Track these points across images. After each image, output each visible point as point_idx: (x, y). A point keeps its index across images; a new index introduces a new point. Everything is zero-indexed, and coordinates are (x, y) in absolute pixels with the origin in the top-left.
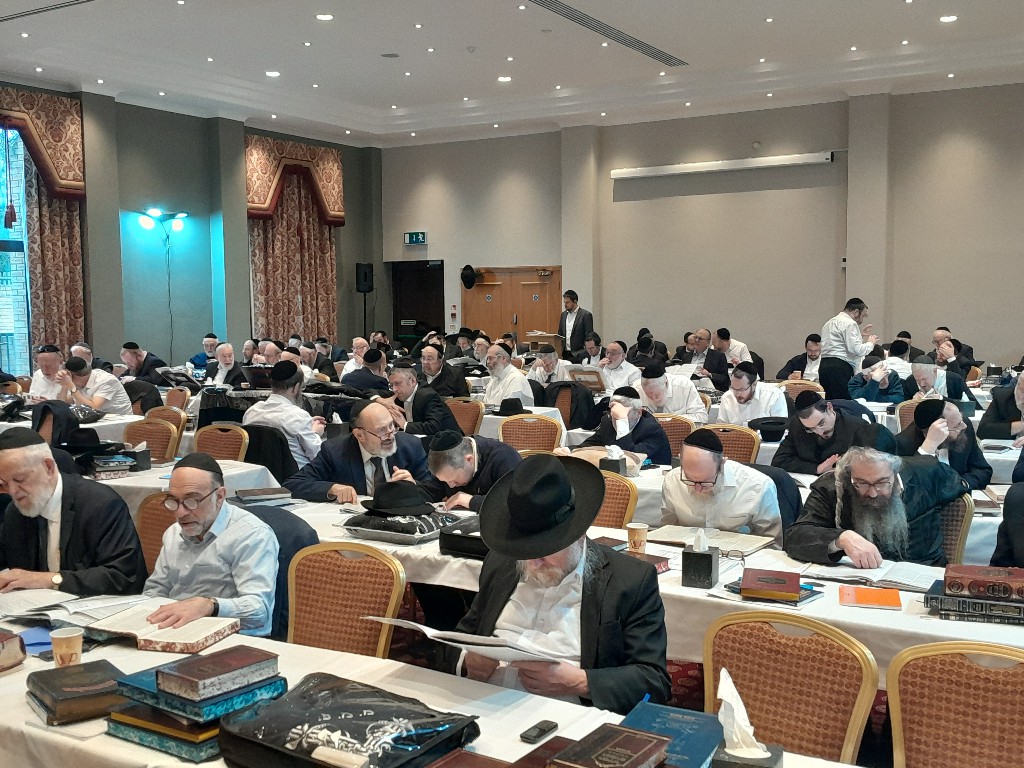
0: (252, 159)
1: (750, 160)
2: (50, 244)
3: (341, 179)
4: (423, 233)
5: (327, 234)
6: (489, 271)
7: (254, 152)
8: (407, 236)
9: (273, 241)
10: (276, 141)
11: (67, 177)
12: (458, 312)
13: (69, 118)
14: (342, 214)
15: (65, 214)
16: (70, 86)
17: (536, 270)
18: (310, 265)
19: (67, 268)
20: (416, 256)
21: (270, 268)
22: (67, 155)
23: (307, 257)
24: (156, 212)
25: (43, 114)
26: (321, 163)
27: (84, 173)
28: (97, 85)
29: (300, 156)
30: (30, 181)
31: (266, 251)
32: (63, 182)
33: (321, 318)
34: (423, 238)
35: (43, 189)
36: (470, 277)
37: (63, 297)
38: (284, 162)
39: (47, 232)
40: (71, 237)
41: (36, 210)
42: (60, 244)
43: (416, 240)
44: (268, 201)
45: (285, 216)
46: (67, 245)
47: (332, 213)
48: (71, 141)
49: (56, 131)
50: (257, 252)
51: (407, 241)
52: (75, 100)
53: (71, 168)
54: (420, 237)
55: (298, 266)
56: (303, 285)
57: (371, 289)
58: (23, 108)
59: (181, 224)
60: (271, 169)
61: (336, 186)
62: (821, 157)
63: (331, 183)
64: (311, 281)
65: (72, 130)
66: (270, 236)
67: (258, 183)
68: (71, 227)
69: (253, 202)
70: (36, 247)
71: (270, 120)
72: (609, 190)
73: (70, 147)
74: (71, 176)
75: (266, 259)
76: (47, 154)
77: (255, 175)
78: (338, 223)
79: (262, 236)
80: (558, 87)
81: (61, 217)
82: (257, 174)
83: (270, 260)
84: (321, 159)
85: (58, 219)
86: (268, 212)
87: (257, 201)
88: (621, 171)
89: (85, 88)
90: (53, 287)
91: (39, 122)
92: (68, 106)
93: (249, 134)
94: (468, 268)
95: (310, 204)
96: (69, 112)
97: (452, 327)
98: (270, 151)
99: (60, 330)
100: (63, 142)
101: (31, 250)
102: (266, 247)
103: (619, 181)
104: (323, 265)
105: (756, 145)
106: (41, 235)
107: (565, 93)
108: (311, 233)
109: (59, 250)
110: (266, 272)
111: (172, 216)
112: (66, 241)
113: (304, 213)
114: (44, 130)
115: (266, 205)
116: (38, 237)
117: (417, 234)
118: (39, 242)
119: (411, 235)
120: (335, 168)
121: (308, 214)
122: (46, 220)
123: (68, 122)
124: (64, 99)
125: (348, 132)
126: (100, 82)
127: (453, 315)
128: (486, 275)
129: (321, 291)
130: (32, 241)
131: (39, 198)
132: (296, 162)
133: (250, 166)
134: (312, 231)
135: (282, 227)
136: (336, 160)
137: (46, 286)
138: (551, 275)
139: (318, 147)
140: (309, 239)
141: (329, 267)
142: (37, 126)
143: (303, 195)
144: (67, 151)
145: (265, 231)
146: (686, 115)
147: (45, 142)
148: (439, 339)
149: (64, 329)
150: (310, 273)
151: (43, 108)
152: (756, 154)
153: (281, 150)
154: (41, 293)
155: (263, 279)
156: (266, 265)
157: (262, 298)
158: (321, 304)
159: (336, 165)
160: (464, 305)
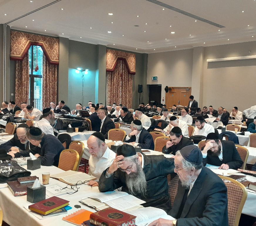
0: (108, 55)
2: (48, 76)
3: (135, 62)
4: (157, 77)
5: (130, 77)
6: (173, 88)
7: (109, 54)
8: (153, 78)
9: (114, 78)
10: (115, 51)
11: (54, 59)
12: (165, 99)
13: (55, 44)
14: (135, 71)
15: (53, 68)
16: (56, 35)
17: (185, 88)
18: (124, 84)
19: (53, 83)
20: (155, 83)
21: (112, 85)
22: (54, 53)
23: (123, 82)
24: (79, 69)
25: (48, 43)
26: (129, 57)
27: (59, 58)
28: (62, 35)
29: (123, 55)
30: (44, 59)
31: (111, 81)
32: (53, 60)
33: (127, 99)
34: (157, 78)
35: (47, 62)
36: (167, 89)
37: (51, 90)
38: (118, 57)
39: (47, 73)
40: (54, 75)
41: (45, 67)
42: (51, 76)
43: (155, 79)
45: (118, 71)
46: (53, 77)
47: (132, 71)
48: (55, 49)
49: (51, 47)
50: (109, 80)
51: (153, 79)
52: (58, 39)
53: (55, 56)
55: (121, 85)
56: (122, 90)
57: (142, 92)
58: (42, 41)
59: (87, 72)
60: (114, 58)
61: (133, 64)
63: (132, 63)
64: (124, 89)
65: (56, 46)
66: (113, 76)
67: (110, 62)
68: (55, 72)
69: (108, 67)
70: (44, 77)
71: (113, 45)
72: (206, 65)
73: (55, 51)
74: (55, 59)
75: (111, 82)
76: (48, 53)
77: (109, 60)
78: (134, 74)
79: (110, 76)
80: (190, 35)
81: (52, 69)
82: (110, 60)
83: (113, 83)
84: (129, 56)
85: (51, 70)
86: (112, 70)
87: (109, 67)
88: (210, 60)
89: (60, 36)
90: (48, 87)
91: (47, 45)
92: (55, 40)
93: (108, 49)
94: (167, 87)
95: (126, 68)
96: (55, 42)
98: (114, 54)
99: (50, 98)
100: (53, 50)
101: (43, 77)
102: (112, 79)
103: (209, 63)
104: (128, 85)
105: (249, 52)
106: (46, 74)
107: (192, 37)
108: (125, 76)
109: (51, 78)
110: (111, 86)
111: (84, 70)
112: (53, 76)
113: (123, 71)
114: (48, 46)
115: (112, 68)
116: (45, 74)
117: (155, 77)
118: (45, 75)
119: (154, 77)
120: (133, 59)
121: (125, 71)
122: (48, 70)
123: (55, 45)
124: (54, 39)
125: (137, 49)
126: (63, 34)
127: (163, 100)
128: (172, 89)
129: (127, 92)
130: (44, 75)
131: (46, 64)
132: (122, 57)
133: (108, 58)
134: (125, 75)
135: (116, 74)
136: (134, 56)
137: (46, 87)
138: (189, 89)
139: (128, 53)
140: (124, 78)
141: (130, 85)
142: (46, 45)
143: (123, 66)
144: (54, 52)
145: (112, 75)
146: (228, 43)
147: (48, 50)
148: (150, 106)
149: (51, 98)
150: (124, 87)
151: (48, 41)
152: (249, 55)
153: (117, 53)
154: (45, 89)
155: (110, 88)
156: (111, 84)
157: (109, 93)
158: (127, 95)
159: (134, 58)
160: (166, 97)
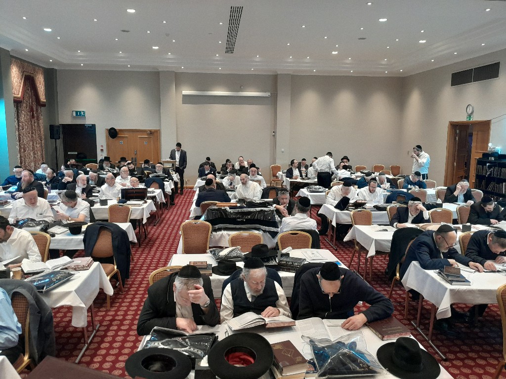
0: (13, 71)
1: (240, 93)
3: (44, 83)
4: (84, 112)
5: (39, 111)
6: (121, 131)
7: (14, 67)
8: (75, 112)
9: (21, 114)
10: (21, 63)
12: (105, 148)
14: (45, 100)
18: (34, 126)
20: (80, 122)
21: (21, 128)
26: (37, 75)
29: (30, 71)
34: (84, 113)
36: (113, 133)
38: (25, 73)
43: (79, 114)
44: (20, 94)
47: (42, 100)
50: (16, 120)
51: (74, 115)
54: (82, 113)
57: (60, 138)
60: (20, 77)
61: (42, 87)
62: (267, 94)
63: (41, 84)
64: (35, 134)
67: (16, 83)
69: (15, 94)
72: (180, 99)
75: (18, 123)
78: (44, 105)
79: (17, 112)
80: (169, 54)
82: (15, 79)
83: (20, 124)
84: (37, 73)
86: (20, 100)
88: (186, 92)
93: (12, 58)
97: (100, 156)
98: (19, 68)
103: (185, 96)
104: (38, 126)
105: (242, 87)
107: (172, 57)
110: (19, 130)
115: (19, 96)
117: (80, 112)
119: (77, 112)
120: (42, 78)
121: (32, 100)
125: (51, 61)
127: (102, 150)
132: (29, 74)
133: (13, 74)
136: (42, 74)
141: (41, 127)
145: (17, 109)
146: (219, 73)
150: (35, 130)
152: (241, 90)
153: (23, 67)
156: (18, 127)
157: (18, 144)
159: (42, 76)
160: (108, 146)
